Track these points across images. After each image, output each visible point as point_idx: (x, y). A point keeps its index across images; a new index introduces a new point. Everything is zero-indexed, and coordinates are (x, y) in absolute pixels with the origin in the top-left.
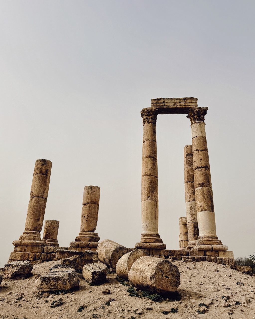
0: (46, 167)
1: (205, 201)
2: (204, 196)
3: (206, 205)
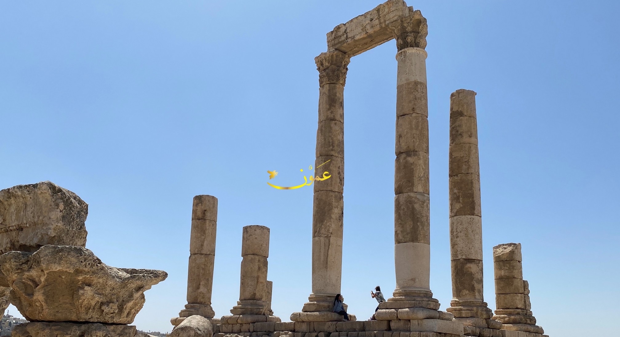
0: (203, 207)
1: (400, 224)
2: (399, 213)
3: (401, 230)
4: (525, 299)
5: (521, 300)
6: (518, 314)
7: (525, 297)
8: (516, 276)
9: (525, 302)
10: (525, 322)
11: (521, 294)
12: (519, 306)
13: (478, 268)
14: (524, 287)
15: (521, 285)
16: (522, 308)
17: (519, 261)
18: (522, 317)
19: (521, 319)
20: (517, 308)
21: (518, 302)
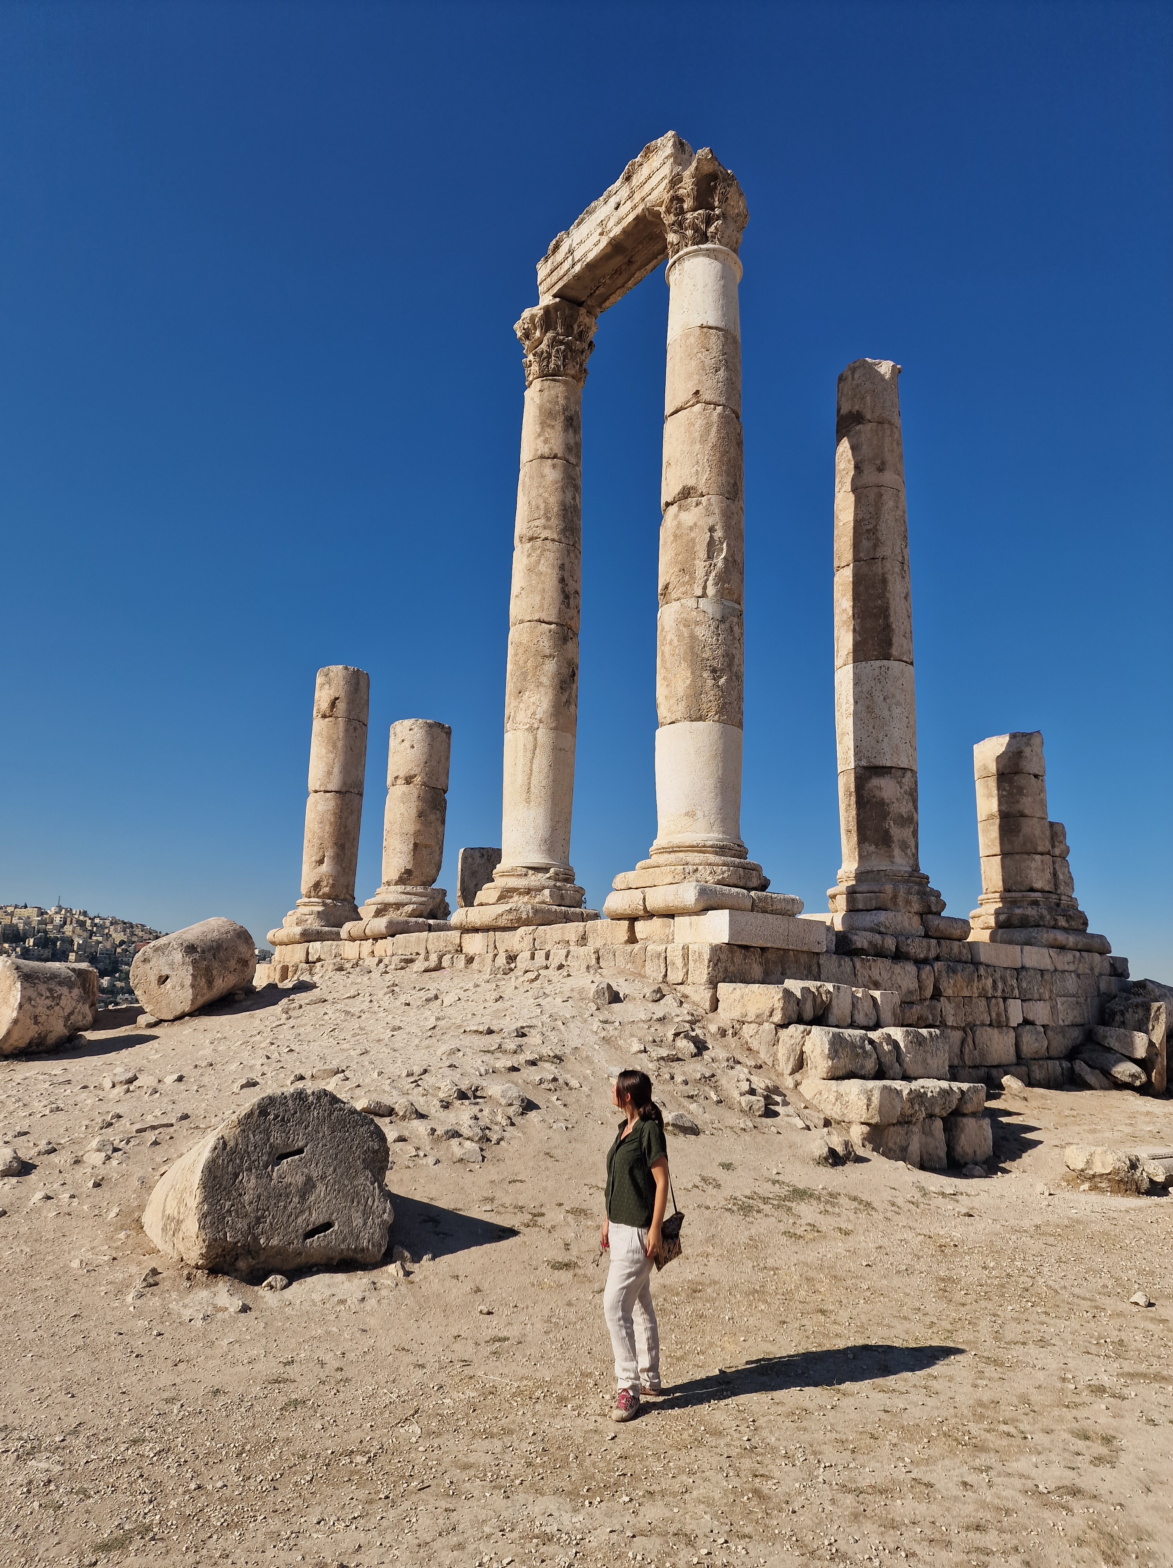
4: (1054, 868)
5: (1043, 870)
6: (1035, 903)
7: (1054, 863)
8: (1027, 812)
9: (1055, 874)
10: (1052, 923)
11: (1042, 854)
12: (1038, 885)
13: (901, 787)
14: (1052, 838)
15: (1043, 833)
16: (1047, 889)
17: (1036, 776)
18: (1045, 912)
19: (1042, 917)
20: (1032, 890)
21: (1033, 874)
